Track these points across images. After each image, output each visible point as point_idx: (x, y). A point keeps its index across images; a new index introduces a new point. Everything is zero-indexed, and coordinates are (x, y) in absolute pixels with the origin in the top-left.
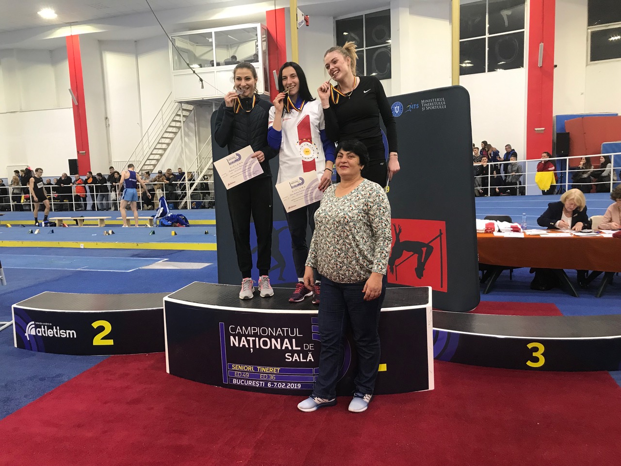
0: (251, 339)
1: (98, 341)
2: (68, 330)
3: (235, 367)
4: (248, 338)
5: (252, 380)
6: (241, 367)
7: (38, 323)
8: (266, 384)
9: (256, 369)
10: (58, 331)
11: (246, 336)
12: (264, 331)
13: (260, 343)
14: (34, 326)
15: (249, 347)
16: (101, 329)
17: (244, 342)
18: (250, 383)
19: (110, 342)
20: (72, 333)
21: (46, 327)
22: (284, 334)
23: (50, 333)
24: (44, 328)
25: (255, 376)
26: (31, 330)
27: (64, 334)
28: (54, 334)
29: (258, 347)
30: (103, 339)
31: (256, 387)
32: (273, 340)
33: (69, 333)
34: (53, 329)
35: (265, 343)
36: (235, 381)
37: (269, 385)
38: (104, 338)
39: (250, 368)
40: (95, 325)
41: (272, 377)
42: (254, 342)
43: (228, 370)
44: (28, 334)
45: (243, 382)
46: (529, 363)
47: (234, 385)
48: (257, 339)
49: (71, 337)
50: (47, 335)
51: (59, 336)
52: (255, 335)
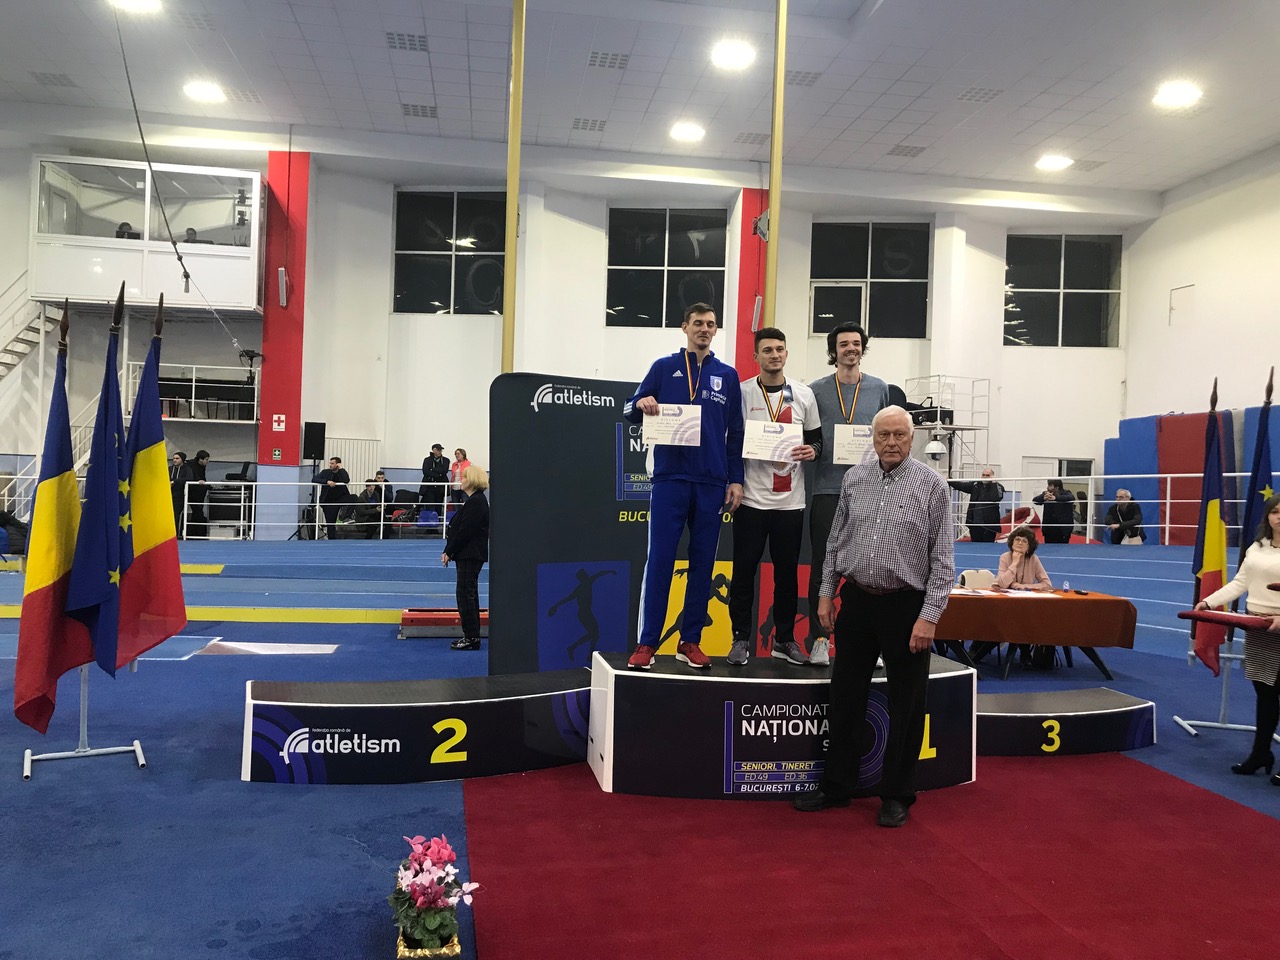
0: (775, 723)
1: (440, 755)
2: (385, 739)
3: (746, 766)
4: (771, 722)
5: (772, 784)
6: (756, 766)
7: (319, 730)
8: (793, 788)
9: (779, 766)
10: (364, 742)
11: (767, 719)
12: (795, 710)
13: (787, 728)
14: (307, 736)
15: (772, 735)
16: (450, 733)
17: (763, 728)
18: (768, 788)
19: (462, 756)
20: (393, 744)
21: (337, 736)
22: (822, 712)
23: (345, 747)
24: (333, 738)
25: (776, 778)
26: (298, 743)
27: (374, 747)
28: (353, 748)
29: (784, 733)
30: (450, 751)
31: (777, 793)
32: (808, 723)
33: (387, 745)
34: (352, 740)
35: (796, 728)
36: (744, 788)
37: (798, 788)
38: (452, 750)
39: (770, 766)
40: (439, 727)
41: (803, 776)
42: (780, 726)
43: (734, 772)
44: (289, 754)
45: (758, 788)
46: (1045, 748)
47: (744, 794)
48: (784, 722)
49: (390, 750)
50: (336, 751)
51: (364, 751)
52: (782, 717)
